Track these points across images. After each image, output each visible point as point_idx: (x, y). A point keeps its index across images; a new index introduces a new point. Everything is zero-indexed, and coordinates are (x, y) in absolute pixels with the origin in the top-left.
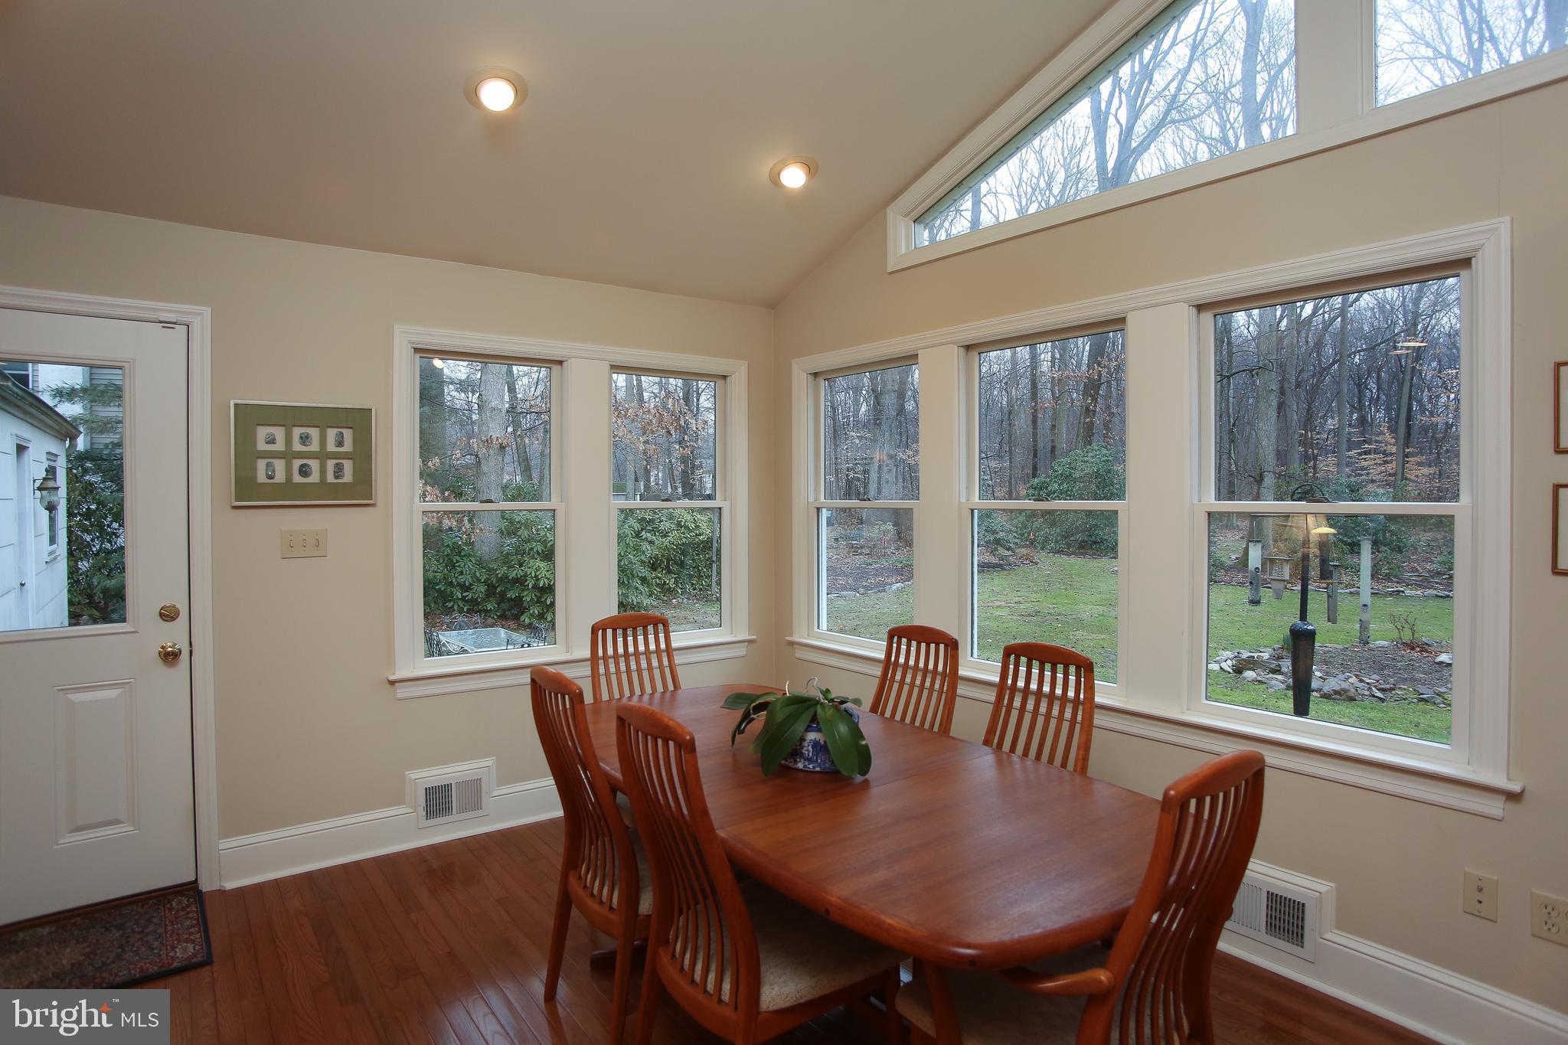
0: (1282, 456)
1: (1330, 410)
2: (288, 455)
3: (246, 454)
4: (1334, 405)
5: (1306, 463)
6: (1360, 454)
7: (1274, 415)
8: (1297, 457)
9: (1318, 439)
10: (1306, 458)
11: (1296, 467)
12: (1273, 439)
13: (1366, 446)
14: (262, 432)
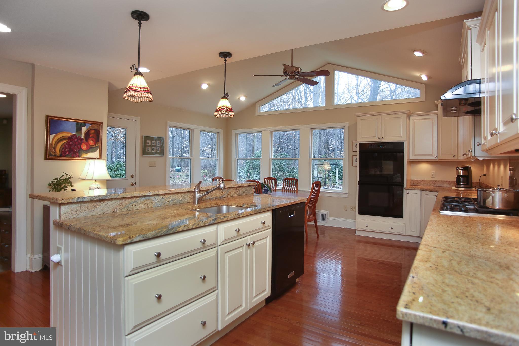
0: (320, 152)
1: (333, 138)
2: (151, 146)
3: (145, 146)
4: (334, 137)
5: (326, 154)
6: (340, 152)
7: (318, 140)
8: (324, 152)
9: (329, 147)
10: (326, 153)
11: (323, 155)
12: (318, 147)
13: (342, 150)
14: (148, 141)
